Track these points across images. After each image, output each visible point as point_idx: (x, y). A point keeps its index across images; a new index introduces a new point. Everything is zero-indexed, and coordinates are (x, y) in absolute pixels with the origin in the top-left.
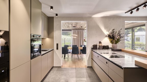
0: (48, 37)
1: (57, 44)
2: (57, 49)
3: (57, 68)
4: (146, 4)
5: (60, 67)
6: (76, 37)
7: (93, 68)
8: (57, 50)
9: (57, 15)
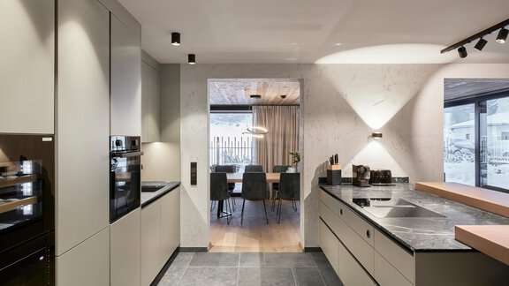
0: (161, 140)
1: (194, 166)
2: (194, 181)
3: (191, 256)
4: (506, 28)
5: (204, 250)
6: (262, 136)
7: (324, 255)
8: (194, 188)
9: (192, 58)
